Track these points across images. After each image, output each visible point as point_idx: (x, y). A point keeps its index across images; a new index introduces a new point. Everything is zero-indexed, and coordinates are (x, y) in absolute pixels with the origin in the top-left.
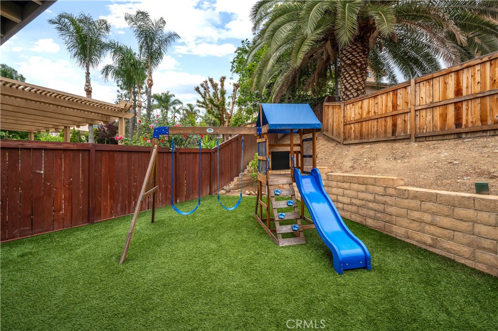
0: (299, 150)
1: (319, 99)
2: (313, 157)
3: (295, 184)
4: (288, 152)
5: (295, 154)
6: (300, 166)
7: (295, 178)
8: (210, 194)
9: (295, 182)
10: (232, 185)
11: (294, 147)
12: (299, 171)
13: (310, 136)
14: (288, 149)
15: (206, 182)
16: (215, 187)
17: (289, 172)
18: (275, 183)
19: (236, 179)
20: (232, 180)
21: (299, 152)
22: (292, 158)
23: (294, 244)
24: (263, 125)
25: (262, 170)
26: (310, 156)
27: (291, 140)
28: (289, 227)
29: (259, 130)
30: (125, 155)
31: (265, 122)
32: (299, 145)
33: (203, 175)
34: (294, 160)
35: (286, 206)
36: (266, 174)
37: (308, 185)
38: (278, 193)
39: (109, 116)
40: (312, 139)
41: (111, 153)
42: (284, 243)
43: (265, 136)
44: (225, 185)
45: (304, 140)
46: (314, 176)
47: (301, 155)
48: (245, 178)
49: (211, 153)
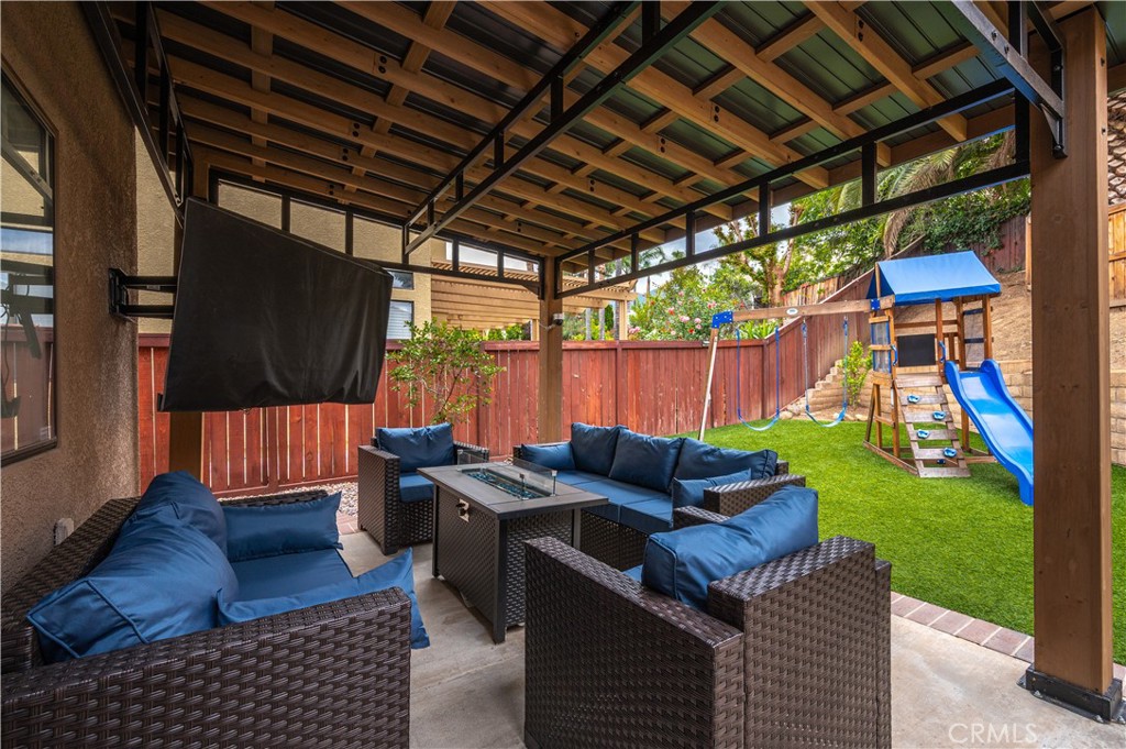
0: (956, 330)
1: (1015, 206)
2: (983, 340)
3: (947, 388)
4: (933, 336)
5: (946, 339)
6: (957, 357)
7: (947, 377)
8: (763, 417)
9: (947, 383)
10: (802, 403)
11: (944, 327)
12: (956, 368)
13: (978, 305)
14: (932, 330)
15: (756, 396)
16: (771, 405)
17: (935, 368)
18: (909, 385)
19: (810, 393)
20: (801, 394)
21: (956, 334)
22: (939, 345)
23: (946, 475)
24: (882, 296)
25: (880, 367)
26: (980, 341)
27: (939, 314)
28: (938, 451)
29: (876, 304)
30: (651, 354)
31: (886, 291)
32: (955, 322)
33: (751, 384)
34: (944, 349)
35: (930, 420)
36: (891, 372)
37: (974, 388)
38: (914, 400)
39: (602, 299)
40: (983, 311)
41: (636, 352)
42: (927, 473)
43: (888, 313)
44: (789, 402)
45: (964, 313)
46: (988, 374)
47: (960, 339)
48: (828, 392)
49: (762, 346)
